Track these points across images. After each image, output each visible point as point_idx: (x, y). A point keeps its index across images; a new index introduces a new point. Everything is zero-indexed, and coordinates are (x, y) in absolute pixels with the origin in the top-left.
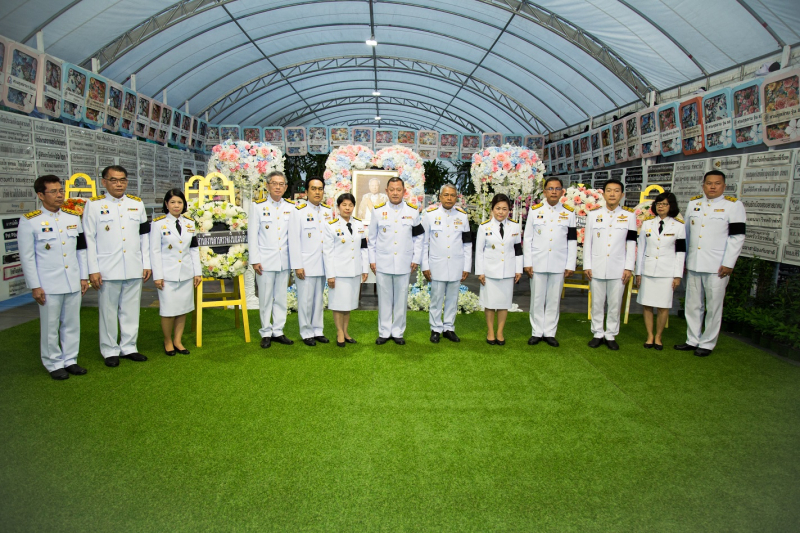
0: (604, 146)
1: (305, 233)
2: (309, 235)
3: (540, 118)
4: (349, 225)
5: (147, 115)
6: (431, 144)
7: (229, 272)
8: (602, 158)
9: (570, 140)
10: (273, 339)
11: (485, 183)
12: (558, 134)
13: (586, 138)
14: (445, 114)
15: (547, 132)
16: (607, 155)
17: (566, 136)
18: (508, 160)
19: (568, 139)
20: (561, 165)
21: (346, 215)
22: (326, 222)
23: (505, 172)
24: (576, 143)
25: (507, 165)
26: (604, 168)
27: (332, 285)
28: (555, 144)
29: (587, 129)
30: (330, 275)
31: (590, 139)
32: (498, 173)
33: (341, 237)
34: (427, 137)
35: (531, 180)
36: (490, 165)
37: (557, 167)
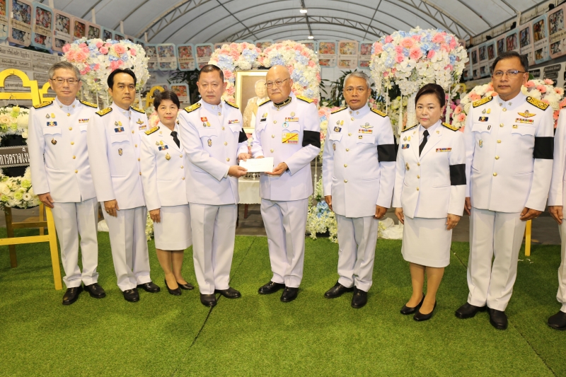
0: (535, 40)
1: (114, 150)
2: (120, 152)
3: (461, 22)
4: (174, 134)
5: (68, 32)
6: (351, 53)
7: (22, 201)
8: (533, 55)
9: (494, 41)
10: (82, 288)
11: (386, 78)
12: (480, 37)
13: (513, 35)
14: (370, 30)
15: (469, 37)
16: (540, 51)
17: (489, 38)
18: (417, 46)
19: (491, 41)
20: (483, 68)
21: (168, 121)
22: (142, 133)
23: (413, 61)
24: (500, 43)
25: (415, 53)
26: (535, 66)
27: (157, 218)
28: (477, 48)
29: (514, 26)
30: (153, 206)
31: (518, 36)
32: (404, 64)
33: (164, 152)
34: (347, 47)
35: (448, 72)
36: (393, 54)
37: (478, 71)
